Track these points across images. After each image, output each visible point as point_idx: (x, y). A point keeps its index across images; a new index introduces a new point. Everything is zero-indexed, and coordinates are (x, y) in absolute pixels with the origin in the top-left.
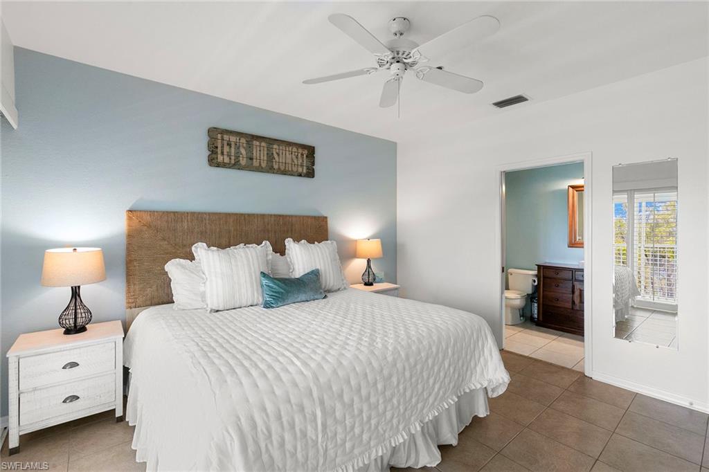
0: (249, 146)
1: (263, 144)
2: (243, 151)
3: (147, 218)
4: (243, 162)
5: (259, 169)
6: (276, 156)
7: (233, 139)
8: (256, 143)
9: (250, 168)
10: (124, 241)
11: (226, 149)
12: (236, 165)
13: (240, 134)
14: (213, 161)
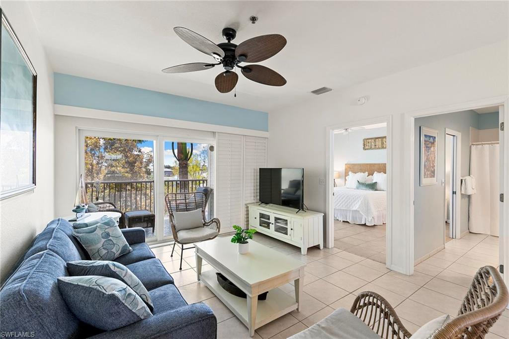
0: (375, 141)
1: (380, 140)
2: (373, 144)
3: (348, 166)
4: (373, 147)
5: (379, 148)
6: (384, 143)
7: (370, 140)
8: (377, 140)
9: (375, 148)
10: (344, 171)
11: (368, 144)
12: (371, 148)
13: (372, 139)
14: (364, 149)
